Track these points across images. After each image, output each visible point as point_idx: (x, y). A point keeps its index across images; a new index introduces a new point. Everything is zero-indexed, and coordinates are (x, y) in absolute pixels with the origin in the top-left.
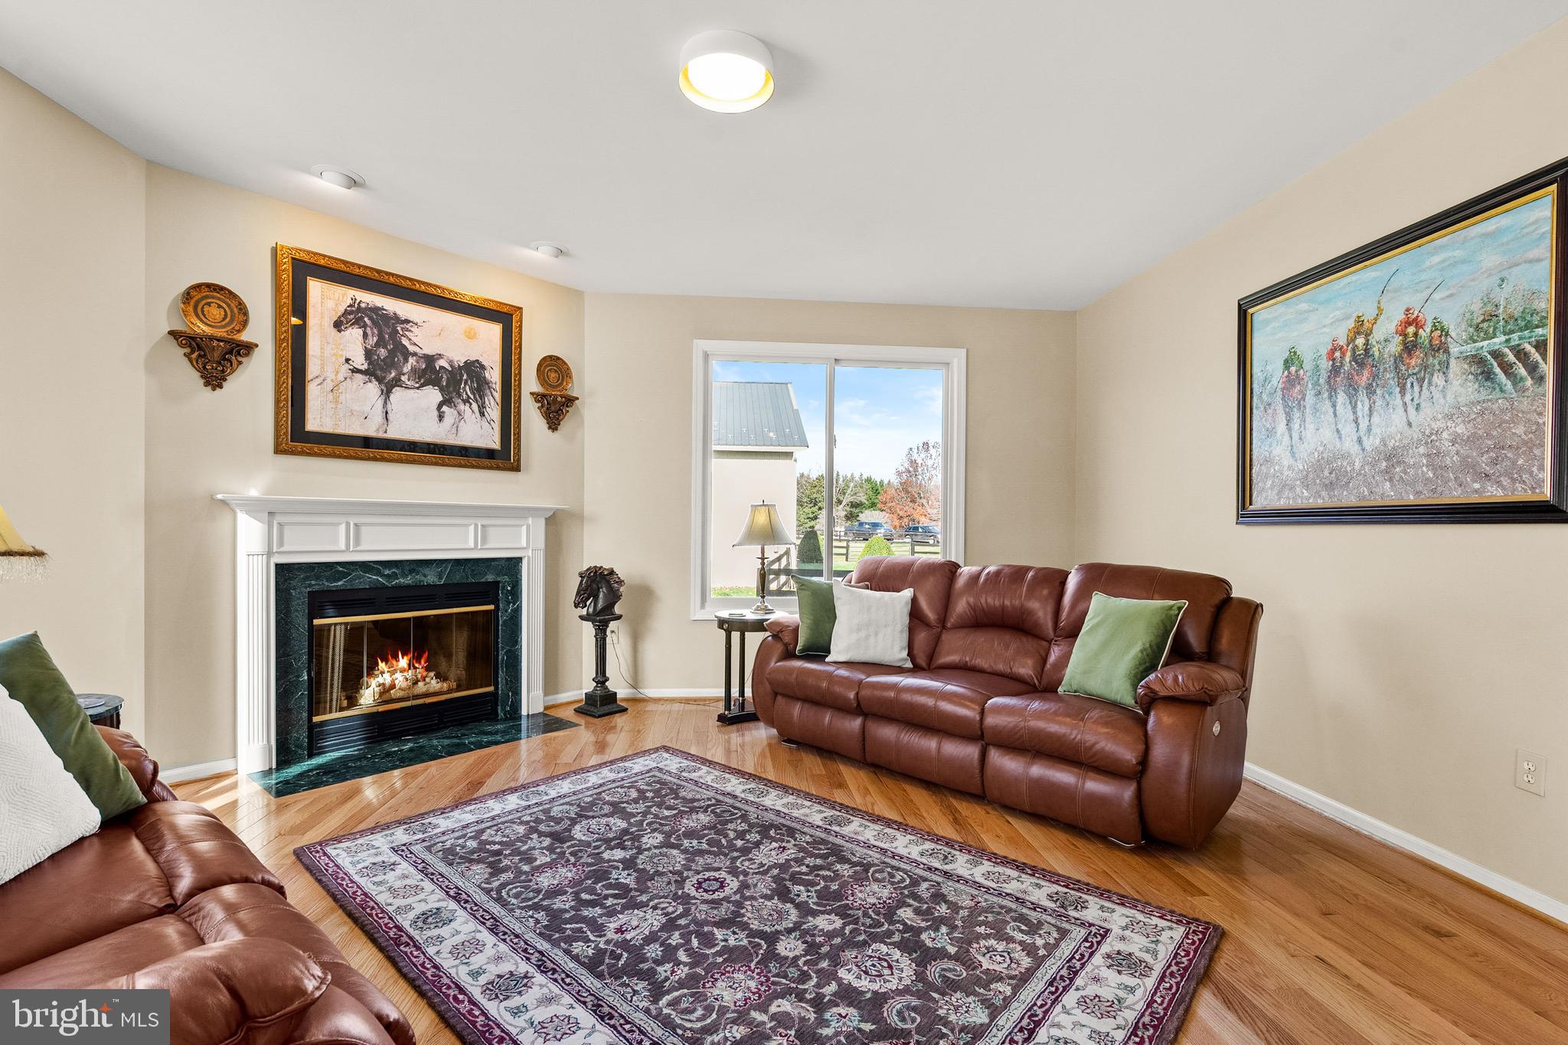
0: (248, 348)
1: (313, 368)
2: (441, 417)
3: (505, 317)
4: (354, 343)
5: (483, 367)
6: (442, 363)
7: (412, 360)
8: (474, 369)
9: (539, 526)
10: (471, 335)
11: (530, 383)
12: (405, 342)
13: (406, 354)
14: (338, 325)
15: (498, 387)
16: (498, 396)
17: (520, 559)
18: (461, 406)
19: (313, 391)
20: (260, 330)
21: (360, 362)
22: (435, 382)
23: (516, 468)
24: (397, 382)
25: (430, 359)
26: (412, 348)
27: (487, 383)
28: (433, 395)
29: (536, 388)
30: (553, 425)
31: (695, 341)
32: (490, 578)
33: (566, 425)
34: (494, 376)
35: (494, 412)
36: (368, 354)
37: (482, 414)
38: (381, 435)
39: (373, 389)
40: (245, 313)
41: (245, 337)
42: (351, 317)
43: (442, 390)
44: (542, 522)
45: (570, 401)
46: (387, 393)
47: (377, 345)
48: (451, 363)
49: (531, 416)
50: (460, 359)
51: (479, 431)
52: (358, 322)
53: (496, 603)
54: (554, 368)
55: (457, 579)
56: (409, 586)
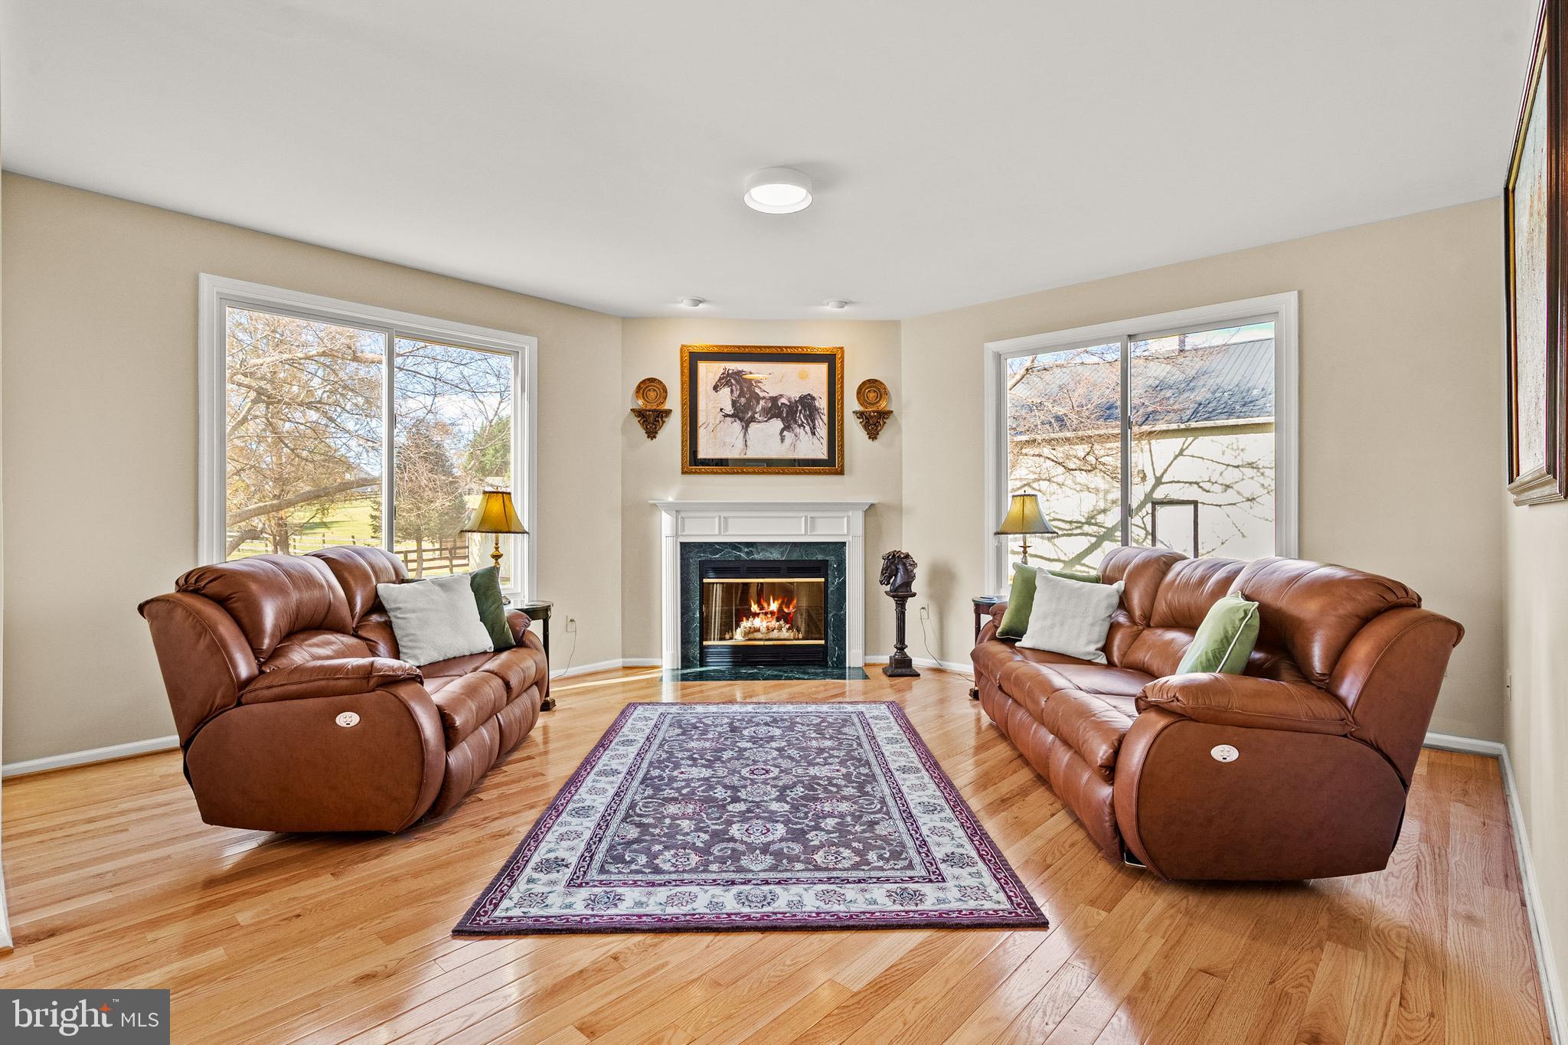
0: (668, 412)
1: (702, 418)
2: (782, 440)
3: (831, 360)
4: (725, 395)
5: (813, 399)
6: (783, 400)
7: (762, 402)
8: (807, 402)
9: (858, 518)
10: (803, 376)
11: (851, 404)
12: (757, 391)
13: (758, 398)
14: (716, 388)
15: (826, 412)
16: (825, 418)
17: (844, 544)
18: (798, 430)
19: (702, 433)
20: (674, 402)
21: (729, 410)
22: (778, 415)
23: (841, 473)
24: (752, 419)
25: (774, 400)
26: (762, 394)
27: (817, 410)
28: (777, 424)
29: (858, 408)
30: (873, 435)
31: (986, 344)
32: (820, 557)
33: (883, 434)
34: (822, 404)
35: (822, 431)
36: (734, 403)
37: (813, 434)
38: (743, 456)
39: (737, 426)
40: (666, 391)
41: (665, 406)
42: (725, 380)
43: (783, 420)
44: (861, 513)
45: (885, 414)
46: (746, 428)
47: (739, 396)
48: (789, 400)
49: (854, 430)
50: (795, 395)
51: (813, 446)
52: (728, 384)
53: (826, 576)
54: (872, 389)
55: (795, 556)
56: (761, 561)
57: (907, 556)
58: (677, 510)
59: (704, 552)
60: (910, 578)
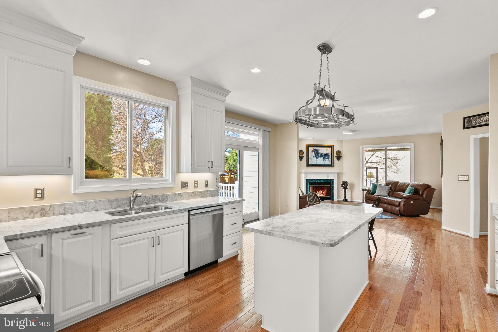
0: (304, 156)
1: (309, 157)
2: (323, 161)
3: (331, 147)
4: (313, 154)
5: (328, 154)
6: (323, 154)
7: (320, 154)
8: (327, 154)
9: (336, 175)
10: (327, 150)
11: (335, 155)
12: (319, 152)
13: (319, 154)
14: (312, 152)
15: (330, 156)
16: (330, 157)
17: (334, 179)
18: (326, 159)
19: (309, 160)
20: (305, 154)
21: (314, 156)
22: (322, 157)
23: (333, 167)
24: (318, 157)
25: (322, 154)
26: (320, 153)
27: (329, 156)
28: (322, 158)
29: (336, 155)
30: (338, 160)
31: (361, 146)
32: (330, 182)
33: (340, 160)
34: (330, 155)
35: (330, 160)
36: (315, 154)
37: (328, 160)
38: (316, 164)
39: (316, 159)
40: (303, 153)
41: (303, 155)
42: (313, 151)
43: (323, 158)
44: (337, 174)
45: (341, 157)
46: (317, 159)
47: (316, 153)
48: (324, 154)
49: (335, 160)
50: (325, 153)
51: (328, 162)
52: (314, 151)
53: (330, 185)
54: (339, 152)
55: (325, 182)
56: (319, 182)
57: (347, 182)
58: (305, 173)
59: (310, 181)
60: (347, 185)
